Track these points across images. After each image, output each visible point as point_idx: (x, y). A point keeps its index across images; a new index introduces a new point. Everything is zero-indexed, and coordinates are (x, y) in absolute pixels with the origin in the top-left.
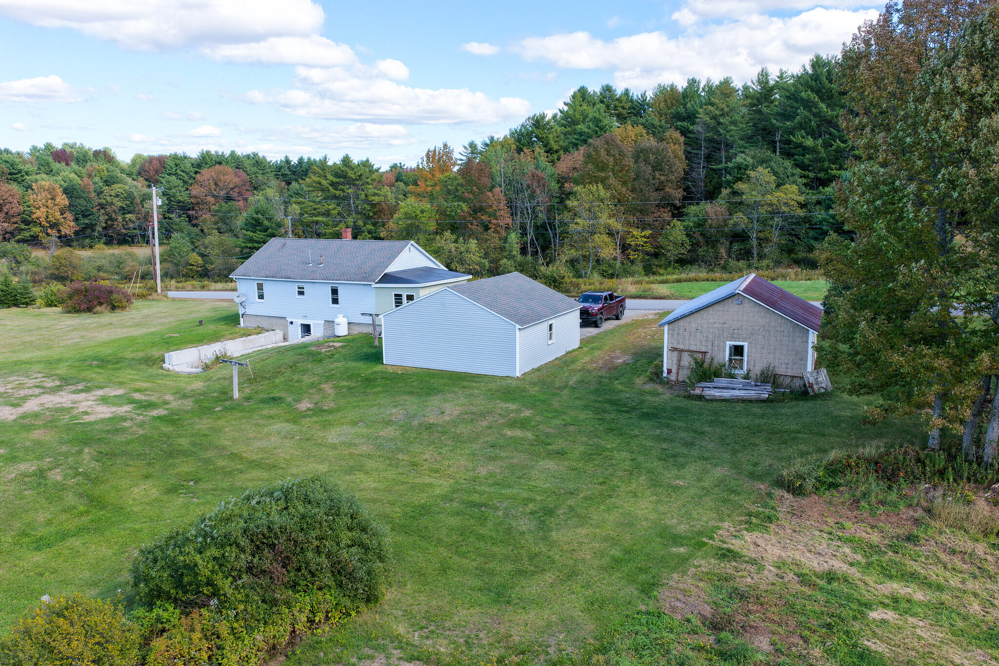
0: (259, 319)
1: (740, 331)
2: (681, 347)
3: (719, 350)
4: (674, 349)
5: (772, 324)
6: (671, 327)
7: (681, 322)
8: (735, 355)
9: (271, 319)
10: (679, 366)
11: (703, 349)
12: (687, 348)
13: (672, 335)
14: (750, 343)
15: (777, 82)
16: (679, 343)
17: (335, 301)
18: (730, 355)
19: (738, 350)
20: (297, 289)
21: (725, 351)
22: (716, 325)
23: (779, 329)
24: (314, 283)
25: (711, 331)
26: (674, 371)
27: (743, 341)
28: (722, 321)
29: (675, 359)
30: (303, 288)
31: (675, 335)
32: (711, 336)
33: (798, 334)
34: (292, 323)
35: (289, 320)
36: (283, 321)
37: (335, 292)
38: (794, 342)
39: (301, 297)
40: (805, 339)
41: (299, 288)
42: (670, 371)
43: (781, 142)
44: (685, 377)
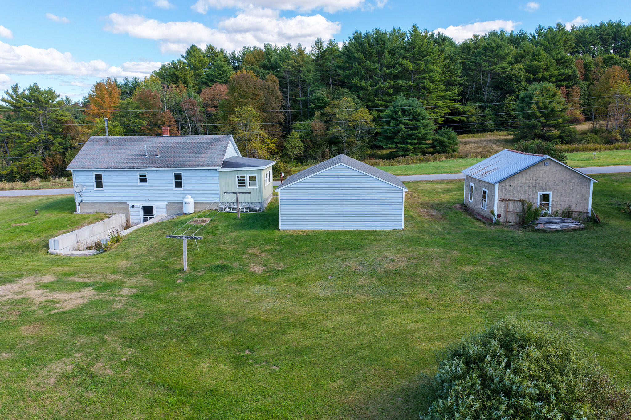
0: (97, 205)
1: (546, 184)
2: (507, 198)
3: (533, 198)
4: (502, 200)
5: (568, 178)
6: (500, 185)
7: (508, 181)
8: (544, 201)
9: (110, 205)
10: (507, 212)
11: (523, 198)
12: (511, 198)
13: (501, 190)
14: (553, 192)
15: (328, 47)
16: (506, 195)
17: (179, 185)
18: (541, 201)
19: (545, 197)
20: (139, 177)
21: (537, 199)
22: (531, 181)
23: (572, 181)
24: (156, 170)
25: (528, 185)
26: (502, 215)
27: (549, 191)
28: (535, 178)
29: (503, 207)
30: (145, 176)
31: (504, 190)
32: (527, 189)
33: (583, 184)
34: (133, 206)
35: (130, 204)
36: (124, 206)
37: (178, 177)
38: (581, 189)
39: (143, 183)
40: (588, 186)
41: (140, 176)
42: (499, 216)
43: (333, 84)
44: (512, 218)
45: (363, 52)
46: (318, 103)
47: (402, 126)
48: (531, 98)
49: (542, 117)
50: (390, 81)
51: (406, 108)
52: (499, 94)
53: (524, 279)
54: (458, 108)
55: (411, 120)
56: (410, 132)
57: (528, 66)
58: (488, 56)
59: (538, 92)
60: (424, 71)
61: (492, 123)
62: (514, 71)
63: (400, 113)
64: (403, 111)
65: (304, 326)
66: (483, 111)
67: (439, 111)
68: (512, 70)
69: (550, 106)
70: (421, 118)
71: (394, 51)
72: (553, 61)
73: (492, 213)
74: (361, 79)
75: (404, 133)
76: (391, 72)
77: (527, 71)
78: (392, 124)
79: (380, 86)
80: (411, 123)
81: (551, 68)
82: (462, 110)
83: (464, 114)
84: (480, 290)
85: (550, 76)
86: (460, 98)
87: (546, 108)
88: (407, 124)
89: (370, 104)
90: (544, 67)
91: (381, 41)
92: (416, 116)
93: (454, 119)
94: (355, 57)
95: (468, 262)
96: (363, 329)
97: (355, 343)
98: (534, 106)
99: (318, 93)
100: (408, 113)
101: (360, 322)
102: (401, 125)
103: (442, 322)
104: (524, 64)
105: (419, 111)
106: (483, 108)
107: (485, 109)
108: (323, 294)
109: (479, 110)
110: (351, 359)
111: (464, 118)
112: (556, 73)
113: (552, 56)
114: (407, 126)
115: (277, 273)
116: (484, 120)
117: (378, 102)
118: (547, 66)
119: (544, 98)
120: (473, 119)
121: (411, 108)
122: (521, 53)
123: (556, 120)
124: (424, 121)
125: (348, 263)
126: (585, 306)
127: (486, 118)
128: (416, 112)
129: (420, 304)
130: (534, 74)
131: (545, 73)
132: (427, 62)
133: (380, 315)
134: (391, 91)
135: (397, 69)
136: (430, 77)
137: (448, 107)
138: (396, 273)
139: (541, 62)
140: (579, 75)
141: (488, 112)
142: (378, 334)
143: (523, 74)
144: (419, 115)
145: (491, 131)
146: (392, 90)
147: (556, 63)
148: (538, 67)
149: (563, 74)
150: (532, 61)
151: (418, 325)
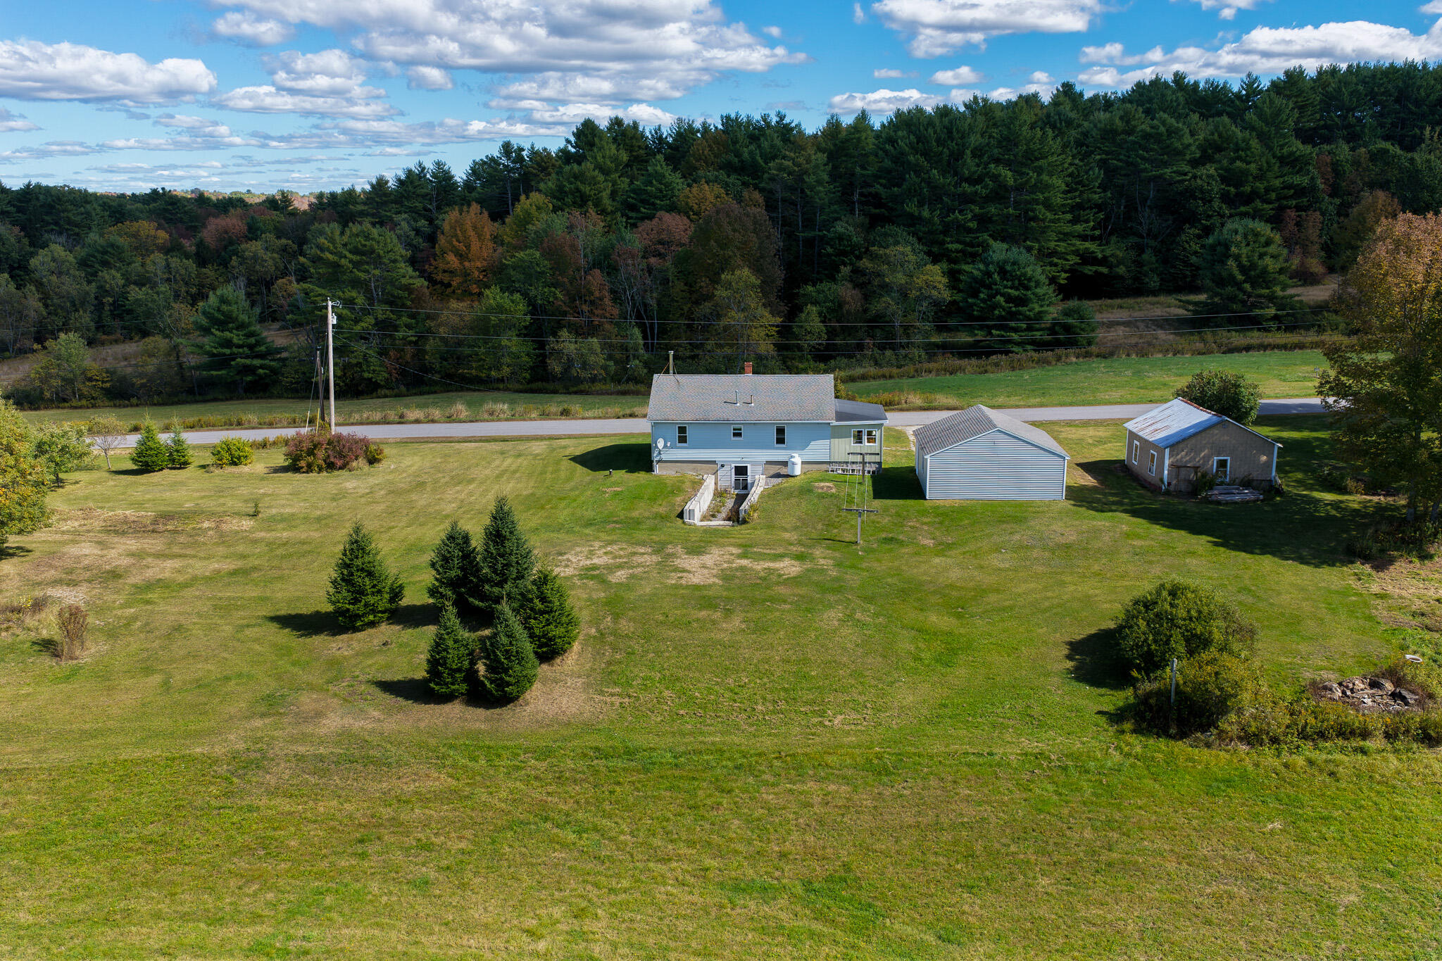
0: (678, 465)
1: (1224, 449)
2: (1179, 464)
3: (1209, 464)
4: (1173, 466)
5: (1249, 442)
6: (1172, 449)
7: (1181, 445)
8: (1220, 467)
9: (696, 464)
10: (1178, 480)
11: (1197, 465)
12: (1183, 465)
14: (1232, 458)
16: (1177, 461)
17: (780, 441)
18: (1217, 468)
19: (1223, 464)
21: (1213, 465)
22: (1207, 445)
23: (1253, 445)
24: (755, 424)
25: (1202, 450)
26: (1173, 483)
27: (1227, 456)
28: (1211, 441)
29: (1174, 473)
30: (740, 430)
31: (1175, 455)
32: (1202, 454)
33: (1267, 448)
34: (723, 466)
35: (720, 463)
36: (711, 465)
37: (780, 432)
38: (1264, 454)
39: (737, 439)
40: (1272, 451)
41: (735, 430)
42: (1169, 484)
43: (860, 203)
44: (1183, 487)
45: (925, 154)
46: (840, 245)
47: (1000, 299)
48: (1227, 248)
49: (1245, 281)
50: (973, 207)
51: (1008, 268)
52: (1170, 222)
53: (1192, 554)
54: (1093, 252)
55: (1017, 289)
56: (1014, 309)
57: (1226, 170)
58: (1152, 150)
59: (1239, 238)
60: (1035, 188)
61: (1156, 278)
62: (1199, 181)
63: (996, 276)
64: (1003, 272)
65: (997, 591)
66: (1139, 255)
67: (1059, 261)
68: (1195, 177)
69: (1260, 262)
70: (1033, 284)
71: (981, 150)
72: (1274, 161)
73: (1162, 480)
74: (921, 204)
75: (1004, 310)
76: (976, 192)
77: (1224, 180)
78: (982, 296)
79: (957, 218)
80: (1017, 293)
81: (1269, 174)
82: (1100, 256)
83: (1104, 261)
84: (1151, 562)
85: (1267, 190)
86: (1097, 233)
87: (1253, 266)
88: (1009, 294)
89: (935, 249)
90: (1255, 172)
91: (958, 132)
92: (1024, 283)
93: (1086, 271)
94: (909, 162)
95: (1138, 536)
96: (1049, 594)
97: (1047, 604)
98: (1231, 263)
99: (840, 227)
100: (1011, 275)
101: (1045, 588)
102: (998, 297)
103: (1118, 590)
104: (1218, 166)
105: (1030, 273)
106: (1141, 249)
107: (1143, 252)
108: (1002, 566)
109: (1133, 253)
110: (1047, 614)
111: (1104, 270)
112: (1277, 183)
113: (1271, 149)
114: (1009, 299)
115: (950, 546)
116: (1140, 273)
117: (950, 246)
118: (1260, 169)
119: (1249, 248)
120: (1121, 270)
121: (1016, 267)
122: (1214, 140)
123: (1268, 288)
124: (1038, 290)
125: (1017, 537)
126: (1246, 577)
127: (1145, 268)
128: (1024, 274)
129: (1096, 574)
130: (1236, 187)
131: (1258, 184)
132: (1039, 171)
133: (1062, 584)
134: (974, 225)
135: (986, 187)
136: (1047, 199)
137: (1076, 253)
138: (1068, 547)
139: (1250, 163)
140: (1322, 186)
141: (1147, 256)
142: (1065, 597)
143: (1216, 187)
144: (1030, 280)
145: (1154, 293)
146: (975, 223)
147: (1278, 164)
148: (1245, 173)
149: (1290, 187)
150: (1233, 161)
151: (1097, 592)
